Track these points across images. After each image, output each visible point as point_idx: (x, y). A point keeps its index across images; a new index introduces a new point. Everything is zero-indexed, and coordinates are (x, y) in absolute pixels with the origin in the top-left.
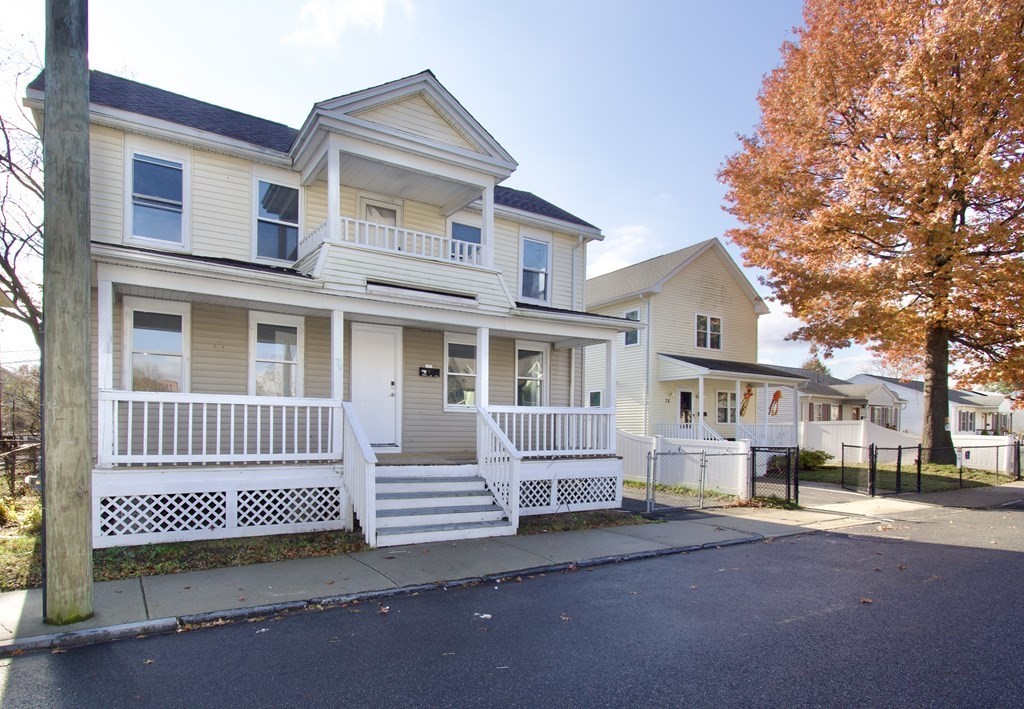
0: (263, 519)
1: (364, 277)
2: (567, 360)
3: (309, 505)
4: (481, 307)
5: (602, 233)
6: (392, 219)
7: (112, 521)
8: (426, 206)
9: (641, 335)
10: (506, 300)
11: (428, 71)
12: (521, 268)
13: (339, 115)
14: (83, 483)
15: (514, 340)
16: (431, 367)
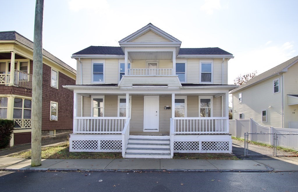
0: (107, 148)
1: (132, 84)
2: (220, 101)
3: (118, 145)
4: (169, 88)
5: (233, 56)
6: (156, 66)
7: (75, 146)
8: (167, 60)
9: (280, 89)
10: (178, 84)
11: (150, 23)
12: (201, 72)
13: (125, 43)
14: (37, 137)
15: (198, 96)
16: (168, 106)
